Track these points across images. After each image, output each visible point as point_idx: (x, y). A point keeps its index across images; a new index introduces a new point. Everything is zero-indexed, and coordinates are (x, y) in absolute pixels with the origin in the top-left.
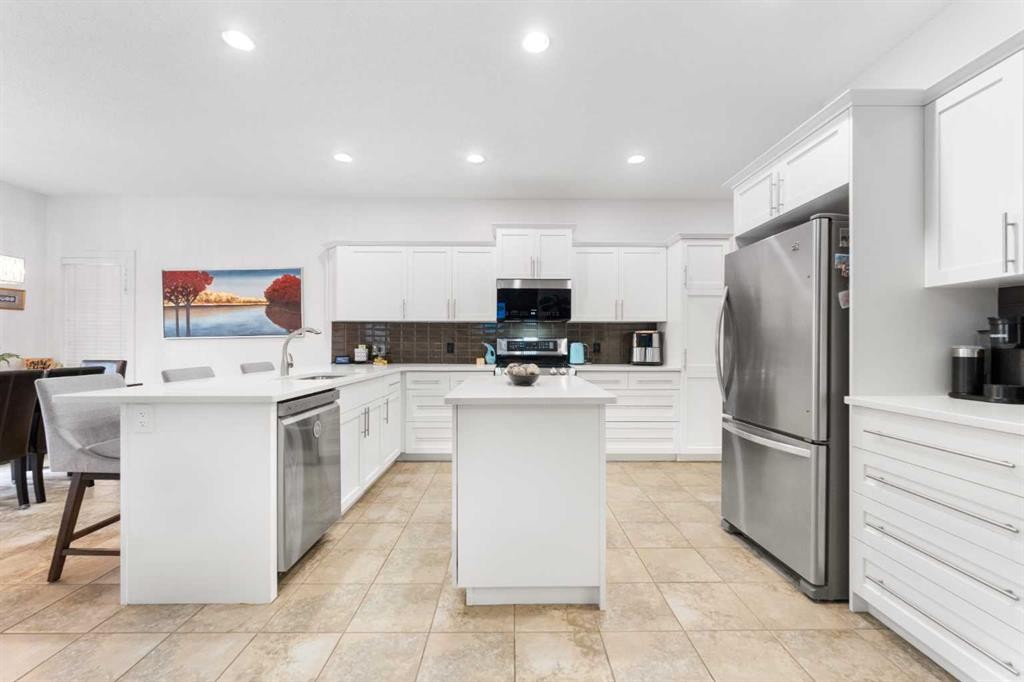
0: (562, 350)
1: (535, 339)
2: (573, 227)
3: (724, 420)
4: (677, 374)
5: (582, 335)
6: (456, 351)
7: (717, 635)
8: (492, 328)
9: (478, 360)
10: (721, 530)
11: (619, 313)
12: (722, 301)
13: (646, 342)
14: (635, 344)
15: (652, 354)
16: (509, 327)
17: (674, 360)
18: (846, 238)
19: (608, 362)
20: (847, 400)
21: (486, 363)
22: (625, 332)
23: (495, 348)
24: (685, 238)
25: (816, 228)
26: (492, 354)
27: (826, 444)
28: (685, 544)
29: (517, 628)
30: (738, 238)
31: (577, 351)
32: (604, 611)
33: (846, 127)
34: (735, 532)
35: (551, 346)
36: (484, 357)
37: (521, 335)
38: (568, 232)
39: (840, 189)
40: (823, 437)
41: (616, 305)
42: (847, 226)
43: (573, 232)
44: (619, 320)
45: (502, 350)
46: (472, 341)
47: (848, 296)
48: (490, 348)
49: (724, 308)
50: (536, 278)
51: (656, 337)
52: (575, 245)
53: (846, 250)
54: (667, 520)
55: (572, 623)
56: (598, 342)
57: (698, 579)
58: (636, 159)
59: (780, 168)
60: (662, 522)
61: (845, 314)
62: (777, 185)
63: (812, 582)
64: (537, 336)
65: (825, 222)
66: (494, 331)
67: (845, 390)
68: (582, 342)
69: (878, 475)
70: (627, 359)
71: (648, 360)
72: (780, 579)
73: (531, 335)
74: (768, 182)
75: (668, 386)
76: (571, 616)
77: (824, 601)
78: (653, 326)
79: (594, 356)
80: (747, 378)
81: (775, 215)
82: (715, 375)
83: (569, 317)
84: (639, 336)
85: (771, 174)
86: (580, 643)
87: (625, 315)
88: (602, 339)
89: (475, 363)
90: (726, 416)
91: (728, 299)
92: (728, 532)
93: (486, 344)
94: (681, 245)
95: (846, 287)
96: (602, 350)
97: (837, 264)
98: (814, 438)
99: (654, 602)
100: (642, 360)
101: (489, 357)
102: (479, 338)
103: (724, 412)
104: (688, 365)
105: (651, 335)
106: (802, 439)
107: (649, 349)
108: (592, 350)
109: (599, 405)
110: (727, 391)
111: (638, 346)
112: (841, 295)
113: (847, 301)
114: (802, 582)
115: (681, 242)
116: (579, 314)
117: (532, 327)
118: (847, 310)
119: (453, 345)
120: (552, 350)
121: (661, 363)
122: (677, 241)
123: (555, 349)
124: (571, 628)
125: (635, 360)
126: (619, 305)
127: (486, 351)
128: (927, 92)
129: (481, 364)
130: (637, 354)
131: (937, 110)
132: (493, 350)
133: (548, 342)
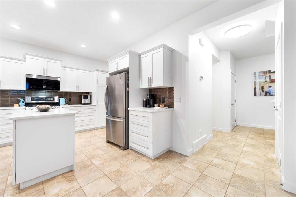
0: (56, 100)
1: (45, 97)
2: (61, 61)
3: (107, 116)
4: (95, 106)
5: (64, 95)
7: (104, 164)
8: (23, 92)
10: (106, 143)
11: (78, 89)
12: (106, 88)
13: (86, 98)
14: (83, 99)
15: (88, 101)
16: (32, 92)
17: (94, 102)
18: (128, 78)
19: (74, 104)
20: (129, 109)
21: (19, 106)
22: (79, 95)
23: (25, 100)
24: (97, 70)
25: (123, 74)
26: (23, 102)
27: (125, 118)
28: (97, 148)
29: (44, 187)
30: (109, 74)
31: (62, 101)
32: (75, 171)
33: (128, 56)
34: (109, 142)
35: (52, 99)
36: (19, 103)
37: (37, 95)
38: (59, 62)
39: (127, 68)
40: (125, 117)
42: (128, 75)
43: (61, 62)
44: (78, 91)
45: (28, 101)
46: (11, 97)
47: (129, 89)
48: (22, 100)
49: (106, 90)
50: (45, 75)
51: (89, 96)
52: (62, 67)
53: (128, 80)
54: (92, 144)
55: (65, 177)
56: (70, 98)
57: (100, 155)
58: (83, 46)
59: (117, 60)
60: (91, 145)
61: (128, 92)
62: (117, 64)
63: (123, 146)
64: (45, 96)
65: (125, 74)
66: (24, 93)
67: (128, 107)
68: (64, 98)
69: (133, 122)
70: (80, 103)
71: (87, 103)
72: (117, 148)
73: (42, 95)
74: (115, 62)
75: (93, 110)
76: (64, 176)
77: (125, 150)
78: (88, 93)
79: (69, 102)
80: (112, 106)
81: (117, 70)
82: (104, 106)
83: (60, 90)
84: (84, 96)
85: (116, 61)
86: (68, 180)
88: (71, 97)
89: (13, 106)
90: (107, 115)
91: (107, 88)
92: (107, 143)
93: (19, 99)
95: (128, 87)
96: (71, 100)
97: (127, 83)
98: (123, 117)
99: (89, 163)
100: (85, 103)
101: (21, 103)
102: (15, 96)
103: (106, 114)
104: (98, 104)
105: (88, 96)
106: (121, 118)
107: (87, 100)
108: (68, 100)
109: (73, 115)
110: (107, 109)
111: (84, 99)
112: (128, 88)
113: (129, 90)
114: (121, 147)
116: (63, 89)
117: (44, 92)
118: (129, 92)
120: (52, 100)
121: (91, 104)
122: (95, 71)
123: (54, 100)
124: (65, 178)
125: (83, 103)
126: (78, 87)
127: (20, 101)
128: (140, 54)
129: (16, 106)
130: (83, 101)
131: (141, 57)
132: (24, 101)
133: (51, 98)
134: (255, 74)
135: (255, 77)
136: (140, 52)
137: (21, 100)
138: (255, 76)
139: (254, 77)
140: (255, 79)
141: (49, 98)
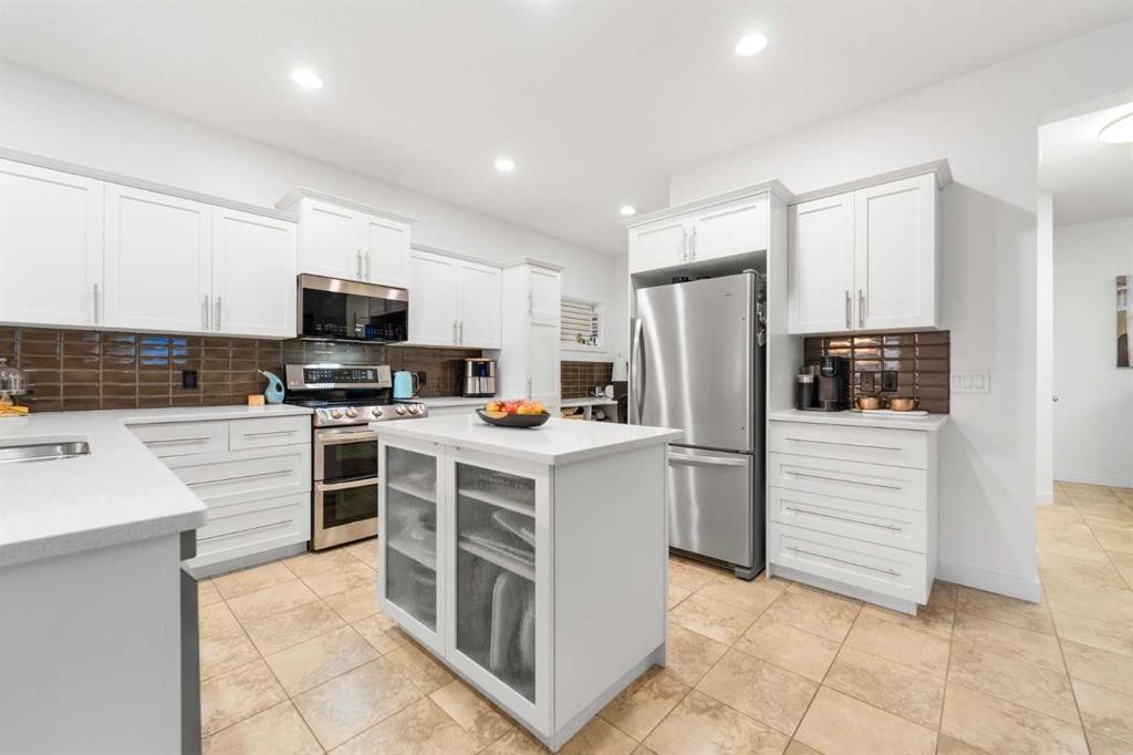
0: (384, 380)
1: (337, 366)
2: (413, 223)
6: (201, 384)
9: (252, 399)
11: (458, 338)
13: (482, 370)
14: (470, 373)
15: (486, 384)
16: (302, 347)
18: (763, 292)
21: (267, 402)
23: (283, 379)
24: (530, 263)
25: (747, 278)
26: (279, 388)
27: (753, 453)
30: (635, 276)
31: (403, 384)
35: (370, 376)
36: (263, 393)
38: (406, 227)
39: (760, 251)
40: (753, 449)
41: (455, 326)
43: (412, 229)
45: (295, 383)
46: (236, 367)
47: (764, 336)
48: (274, 380)
50: (363, 280)
51: (492, 366)
52: (413, 247)
53: (762, 302)
56: (423, 371)
58: (505, 165)
59: (691, 221)
61: (761, 350)
62: (691, 236)
64: (342, 362)
65: (754, 276)
68: (409, 370)
71: (484, 391)
78: (488, 353)
79: (421, 386)
83: (406, 338)
84: (474, 364)
87: (464, 340)
89: (246, 403)
93: (265, 373)
94: (525, 269)
95: (764, 329)
96: (428, 381)
97: (758, 312)
98: (747, 449)
100: (476, 392)
101: (272, 393)
105: (487, 363)
107: (483, 379)
111: (473, 375)
112: (759, 335)
113: (763, 341)
115: (526, 267)
118: (764, 348)
119: (194, 374)
120: (370, 381)
121: (495, 394)
122: (519, 266)
123: (376, 380)
125: (470, 391)
126: (458, 328)
127: (266, 383)
128: (794, 197)
129: (256, 404)
130: (472, 384)
131: (799, 211)
132: (279, 381)
133: (365, 370)
134: (1125, 284)
135: (1122, 296)
136: (796, 192)
137: (272, 381)
138: (1125, 291)
139: (1119, 293)
140: (1122, 301)
141: (362, 370)
